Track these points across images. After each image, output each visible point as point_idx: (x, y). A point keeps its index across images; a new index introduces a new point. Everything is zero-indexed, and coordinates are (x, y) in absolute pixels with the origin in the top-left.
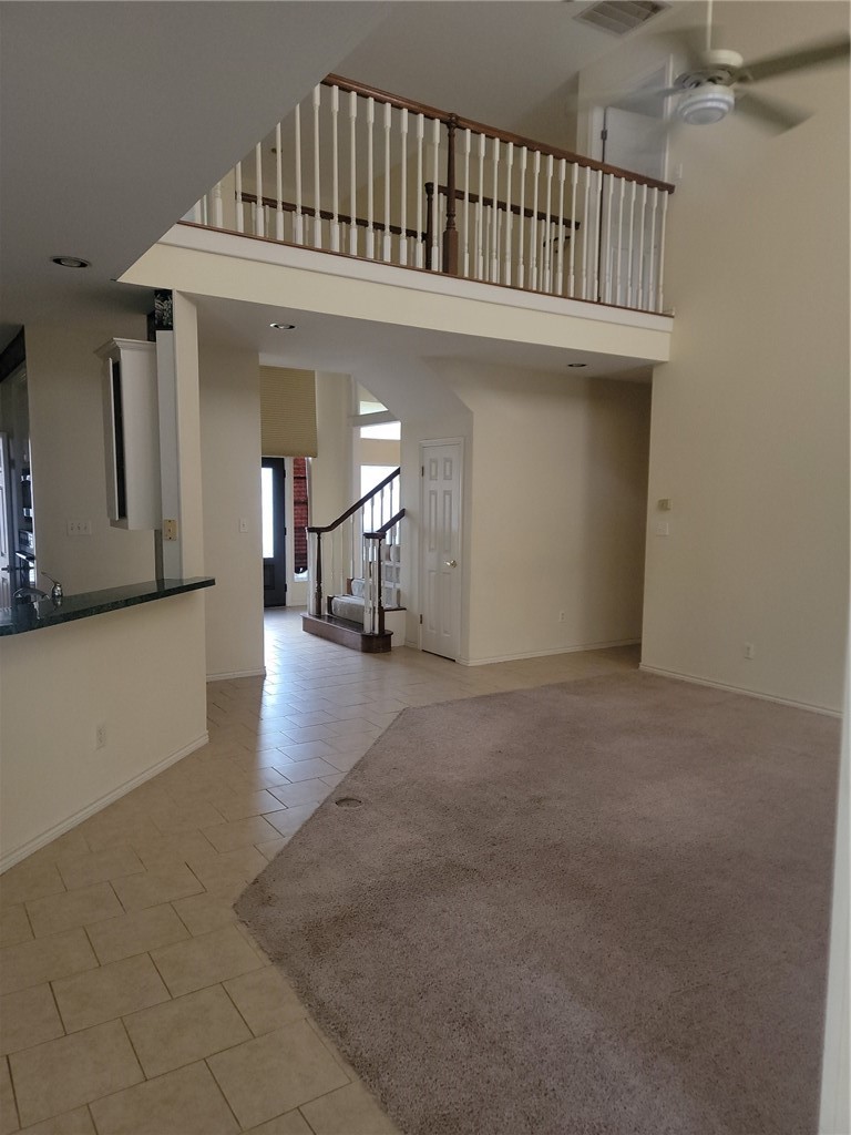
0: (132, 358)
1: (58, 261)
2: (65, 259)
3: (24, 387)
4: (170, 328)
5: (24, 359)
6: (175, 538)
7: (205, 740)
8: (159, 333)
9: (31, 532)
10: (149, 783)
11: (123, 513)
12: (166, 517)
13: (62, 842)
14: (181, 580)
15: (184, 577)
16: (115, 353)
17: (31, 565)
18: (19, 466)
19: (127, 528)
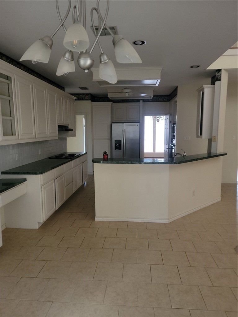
0: (207, 91)
1: (192, 67)
2: (194, 66)
3: (176, 102)
4: (220, 80)
5: (177, 94)
6: (216, 141)
7: (220, 200)
8: (216, 82)
9: (175, 139)
10: (205, 208)
11: (201, 134)
12: (213, 135)
13: (184, 218)
14: (216, 153)
15: (218, 152)
16: (203, 90)
17: (173, 147)
18: (172, 122)
19: (202, 138)
